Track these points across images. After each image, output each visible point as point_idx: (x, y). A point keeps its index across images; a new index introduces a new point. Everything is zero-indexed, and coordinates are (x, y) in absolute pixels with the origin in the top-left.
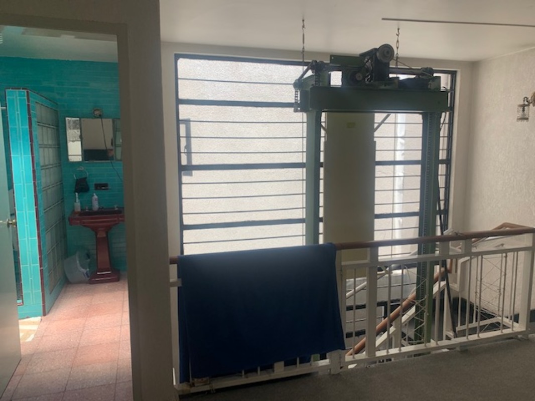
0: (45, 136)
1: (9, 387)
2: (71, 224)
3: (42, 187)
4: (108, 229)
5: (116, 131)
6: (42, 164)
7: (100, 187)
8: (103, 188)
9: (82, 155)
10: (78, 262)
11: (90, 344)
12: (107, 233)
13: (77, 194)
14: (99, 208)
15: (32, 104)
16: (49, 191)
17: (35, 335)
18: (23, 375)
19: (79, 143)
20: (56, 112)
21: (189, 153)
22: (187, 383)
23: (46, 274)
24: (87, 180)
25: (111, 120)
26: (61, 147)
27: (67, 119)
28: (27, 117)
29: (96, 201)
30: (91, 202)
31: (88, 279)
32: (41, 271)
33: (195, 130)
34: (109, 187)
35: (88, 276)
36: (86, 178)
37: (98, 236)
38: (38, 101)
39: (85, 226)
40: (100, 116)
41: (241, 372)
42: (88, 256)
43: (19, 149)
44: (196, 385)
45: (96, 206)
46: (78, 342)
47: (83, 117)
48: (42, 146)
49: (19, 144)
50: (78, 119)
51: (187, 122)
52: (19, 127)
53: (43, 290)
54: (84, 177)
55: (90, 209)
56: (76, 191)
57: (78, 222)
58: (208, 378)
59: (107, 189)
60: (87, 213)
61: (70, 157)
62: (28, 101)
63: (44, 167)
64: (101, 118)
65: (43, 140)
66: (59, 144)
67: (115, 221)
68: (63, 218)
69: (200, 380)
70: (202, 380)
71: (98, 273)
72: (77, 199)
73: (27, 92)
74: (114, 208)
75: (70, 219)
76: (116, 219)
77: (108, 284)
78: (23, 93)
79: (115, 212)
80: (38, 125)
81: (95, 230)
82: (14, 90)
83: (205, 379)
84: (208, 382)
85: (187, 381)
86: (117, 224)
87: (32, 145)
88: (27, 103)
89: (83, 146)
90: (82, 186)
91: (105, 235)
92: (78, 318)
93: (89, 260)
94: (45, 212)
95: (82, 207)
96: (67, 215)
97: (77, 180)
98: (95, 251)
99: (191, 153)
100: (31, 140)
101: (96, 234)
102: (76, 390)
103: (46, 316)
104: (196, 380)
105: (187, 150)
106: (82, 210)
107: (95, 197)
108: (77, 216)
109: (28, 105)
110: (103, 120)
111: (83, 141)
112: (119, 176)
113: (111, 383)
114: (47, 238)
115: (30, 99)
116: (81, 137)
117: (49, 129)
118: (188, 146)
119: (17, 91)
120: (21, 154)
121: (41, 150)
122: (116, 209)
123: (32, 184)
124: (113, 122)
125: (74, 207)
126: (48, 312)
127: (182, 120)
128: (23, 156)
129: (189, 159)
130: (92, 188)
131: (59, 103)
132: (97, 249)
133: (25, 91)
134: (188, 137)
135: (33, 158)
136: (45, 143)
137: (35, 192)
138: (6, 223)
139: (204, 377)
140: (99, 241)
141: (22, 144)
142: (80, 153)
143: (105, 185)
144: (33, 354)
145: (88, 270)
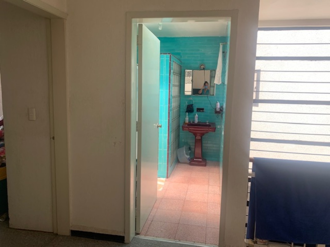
0: (175, 80)
1: (151, 214)
2: (183, 130)
3: (172, 108)
4: (202, 135)
5: (212, 78)
6: (173, 96)
7: (200, 110)
8: (201, 111)
9: (191, 92)
10: (185, 151)
11: (191, 200)
12: (201, 137)
13: (187, 113)
14: (198, 122)
15: (171, 62)
16: (174, 110)
17: (163, 188)
18: (158, 208)
19: (191, 84)
20: (181, 66)
21: (258, 92)
22: (251, 239)
23: (170, 156)
24: (193, 105)
25: (209, 71)
26: (181, 87)
27: (186, 70)
28: (169, 69)
29: (196, 118)
30: (194, 118)
31: (189, 161)
32: (168, 153)
33: (263, 76)
34: (205, 110)
35: (189, 160)
36: (192, 105)
37: (196, 138)
38: (174, 61)
39: (190, 132)
40: (204, 69)
41: (291, 244)
42: (190, 149)
43: (163, 87)
44: (258, 243)
45: (196, 121)
46: (185, 197)
47: (194, 70)
48: (174, 85)
49: (163, 85)
50: (192, 71)
51: (259, 71)
52: (164, 75)
53: (168, 164)
54: (191, 104)
55: (194, 122)
56: (187, 112)
57: (187, 129)
58: (267, 241)
59: (203, 112)
60: (191, 124)
61: (185, 92)
62: (170, 61)
63: (174, 97)
64: (204, 70)
65: (174, 82)
66: (180, 85)
67: (207, 130)
68: (179, 126)
69: (261, 241)
70: (263, 241)
71: (195, 159)
72: (187, 116)
73: (170, 56)
74: (206, 123)
75: (183, 127)
76: (208, 129)
77: (200, 167)
78: (168, 56)
79: (207, 125)
80: (173, 74)
81: (195, 134)
82: (164, 55)
83: (264, 241)
84: (267, 244)
85: (251, 238)
86: (207, 132)
87: (169, 85)
88: (169, 61)
89: (193, 86)
90: (190, 109)
91: (200, 138)
92: (184, 183)
93: (190, 151)
94: (172, 122)
95: (189, 120)
96: (181, 125)
97: (188, 105)
98: (194, 147)
99: (259, 91)
100: (170, 82)
101: (196, 137)
102: (185, 224)
103: (168, 179)
104: (258, 239)
105: (256, 90)
106: (189, 122)
107: (197, 115)
108: (186, 126)
109: (170, 63)
110: (205, 71)
111: (193, 83)
112: (211, 104)
113: (203, 226)
114: (172, 135)
115: (171, 59)
116: (192, 81)
117: (177, 76)
118: (258, 87)
119: (166, 55)
120: (164, 90)
121: (173, 87)
122: (208, 124)
123: (168, 106)
124: (211, 71)
125: (185, 120)
126: (169, 177)
127: (256, 71)
128: (165, 90)
129: (257, 96)
130: (195, 110)
131: (182, 62)
132: (195, 146)
133: (169, 55)
134: (258, 81)
135: (169, 92)
136: (175, 84)
137: (169, 110)
138: (157, 125)
139: (264, 239)
140: (197, 141)
141: (165, 84)
142: (191, 91)
143: (203, 109)
144: (162, 198)
145: (189, 156)
